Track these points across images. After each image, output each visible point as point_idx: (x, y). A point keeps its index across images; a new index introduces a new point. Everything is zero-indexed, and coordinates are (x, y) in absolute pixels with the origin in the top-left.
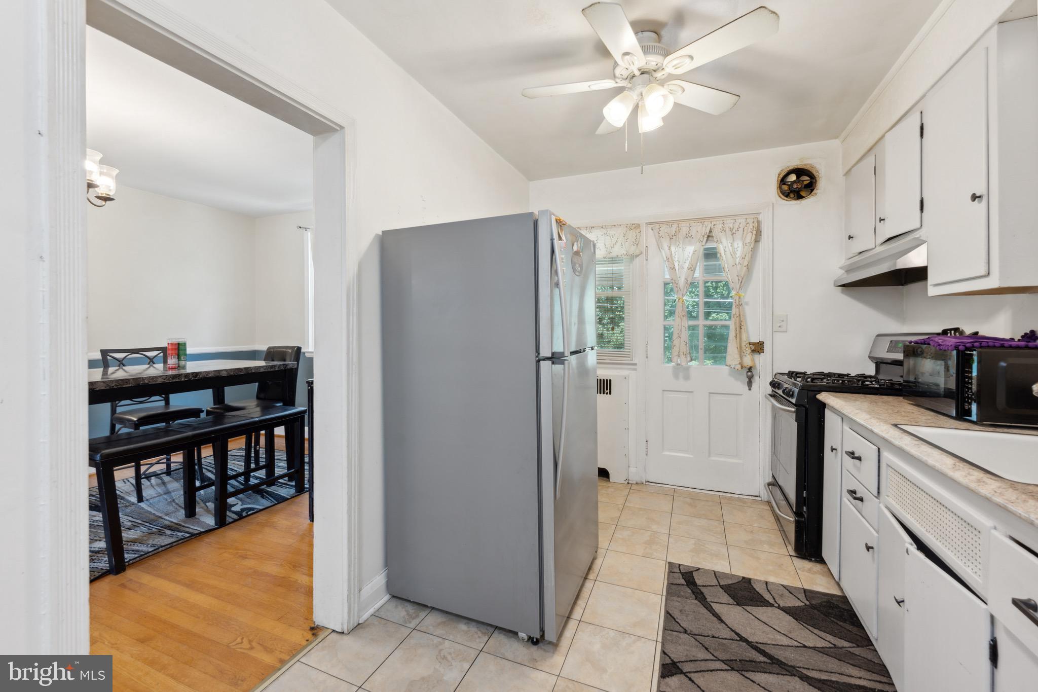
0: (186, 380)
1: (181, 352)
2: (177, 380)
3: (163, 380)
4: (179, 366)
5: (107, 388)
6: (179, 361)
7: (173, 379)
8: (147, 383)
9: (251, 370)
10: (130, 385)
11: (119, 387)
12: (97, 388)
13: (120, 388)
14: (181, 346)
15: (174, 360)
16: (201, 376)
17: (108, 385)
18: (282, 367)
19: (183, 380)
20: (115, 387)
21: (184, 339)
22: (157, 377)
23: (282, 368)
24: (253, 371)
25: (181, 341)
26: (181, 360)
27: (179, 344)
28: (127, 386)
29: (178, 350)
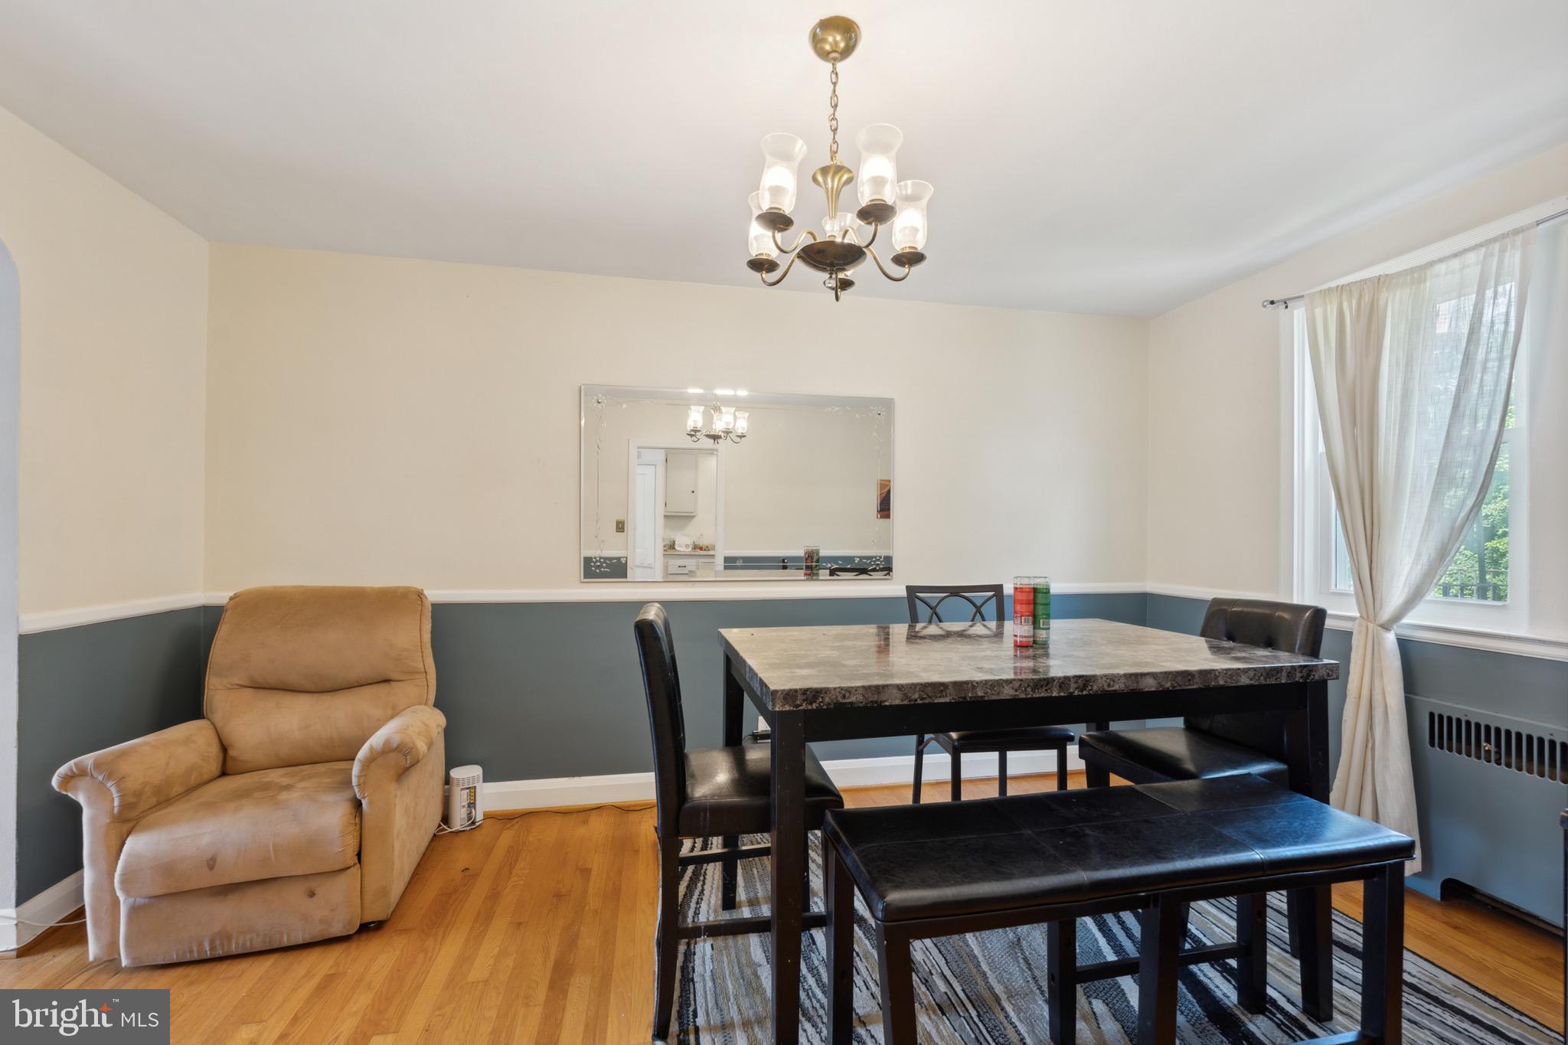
0: (1062, 694)
1: (1040, 610)
2: (1043, 695)
3: (1012, 692)
4: (1035, 642)
5: (905, 702)
6: (1034, 628)
7: (1033, 690)
8: (982, 697)
9: (1216, 677)
10: (947, 700)
11: (927, 701)
12: (886, 701)
13: (930, 704)
14: (1040, 595)
15: (1026, 627)
16: (1095, 688)
17: (906, 696)
18: (1298, 675)
19: (1055, 694)
20: (919, 702)
21: (1046, 577)
22: (1000, 683)
23: (1298, 677)
24: (1222, 682)
25: (1039, 582)
26: (1040, 629)
27: (1035, 590)
28: (942, 700)
29: (1035, 604)
